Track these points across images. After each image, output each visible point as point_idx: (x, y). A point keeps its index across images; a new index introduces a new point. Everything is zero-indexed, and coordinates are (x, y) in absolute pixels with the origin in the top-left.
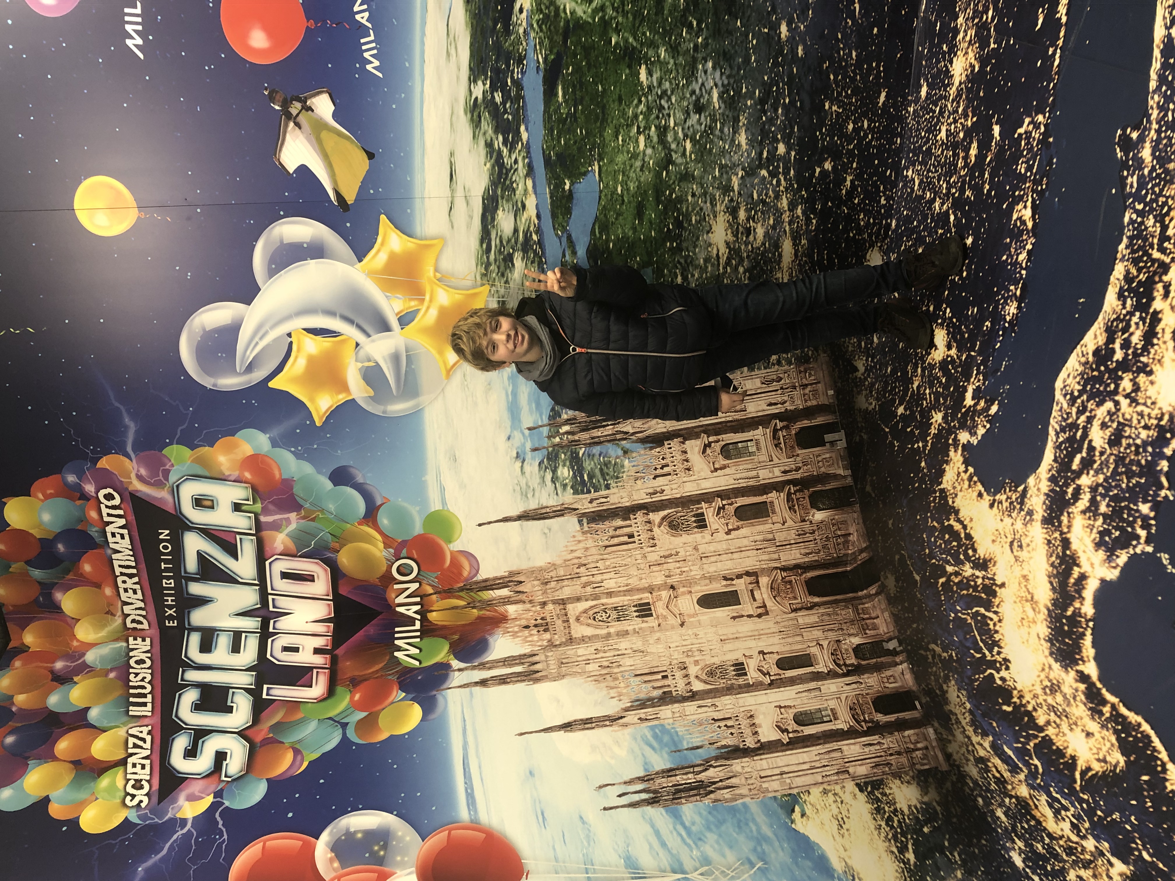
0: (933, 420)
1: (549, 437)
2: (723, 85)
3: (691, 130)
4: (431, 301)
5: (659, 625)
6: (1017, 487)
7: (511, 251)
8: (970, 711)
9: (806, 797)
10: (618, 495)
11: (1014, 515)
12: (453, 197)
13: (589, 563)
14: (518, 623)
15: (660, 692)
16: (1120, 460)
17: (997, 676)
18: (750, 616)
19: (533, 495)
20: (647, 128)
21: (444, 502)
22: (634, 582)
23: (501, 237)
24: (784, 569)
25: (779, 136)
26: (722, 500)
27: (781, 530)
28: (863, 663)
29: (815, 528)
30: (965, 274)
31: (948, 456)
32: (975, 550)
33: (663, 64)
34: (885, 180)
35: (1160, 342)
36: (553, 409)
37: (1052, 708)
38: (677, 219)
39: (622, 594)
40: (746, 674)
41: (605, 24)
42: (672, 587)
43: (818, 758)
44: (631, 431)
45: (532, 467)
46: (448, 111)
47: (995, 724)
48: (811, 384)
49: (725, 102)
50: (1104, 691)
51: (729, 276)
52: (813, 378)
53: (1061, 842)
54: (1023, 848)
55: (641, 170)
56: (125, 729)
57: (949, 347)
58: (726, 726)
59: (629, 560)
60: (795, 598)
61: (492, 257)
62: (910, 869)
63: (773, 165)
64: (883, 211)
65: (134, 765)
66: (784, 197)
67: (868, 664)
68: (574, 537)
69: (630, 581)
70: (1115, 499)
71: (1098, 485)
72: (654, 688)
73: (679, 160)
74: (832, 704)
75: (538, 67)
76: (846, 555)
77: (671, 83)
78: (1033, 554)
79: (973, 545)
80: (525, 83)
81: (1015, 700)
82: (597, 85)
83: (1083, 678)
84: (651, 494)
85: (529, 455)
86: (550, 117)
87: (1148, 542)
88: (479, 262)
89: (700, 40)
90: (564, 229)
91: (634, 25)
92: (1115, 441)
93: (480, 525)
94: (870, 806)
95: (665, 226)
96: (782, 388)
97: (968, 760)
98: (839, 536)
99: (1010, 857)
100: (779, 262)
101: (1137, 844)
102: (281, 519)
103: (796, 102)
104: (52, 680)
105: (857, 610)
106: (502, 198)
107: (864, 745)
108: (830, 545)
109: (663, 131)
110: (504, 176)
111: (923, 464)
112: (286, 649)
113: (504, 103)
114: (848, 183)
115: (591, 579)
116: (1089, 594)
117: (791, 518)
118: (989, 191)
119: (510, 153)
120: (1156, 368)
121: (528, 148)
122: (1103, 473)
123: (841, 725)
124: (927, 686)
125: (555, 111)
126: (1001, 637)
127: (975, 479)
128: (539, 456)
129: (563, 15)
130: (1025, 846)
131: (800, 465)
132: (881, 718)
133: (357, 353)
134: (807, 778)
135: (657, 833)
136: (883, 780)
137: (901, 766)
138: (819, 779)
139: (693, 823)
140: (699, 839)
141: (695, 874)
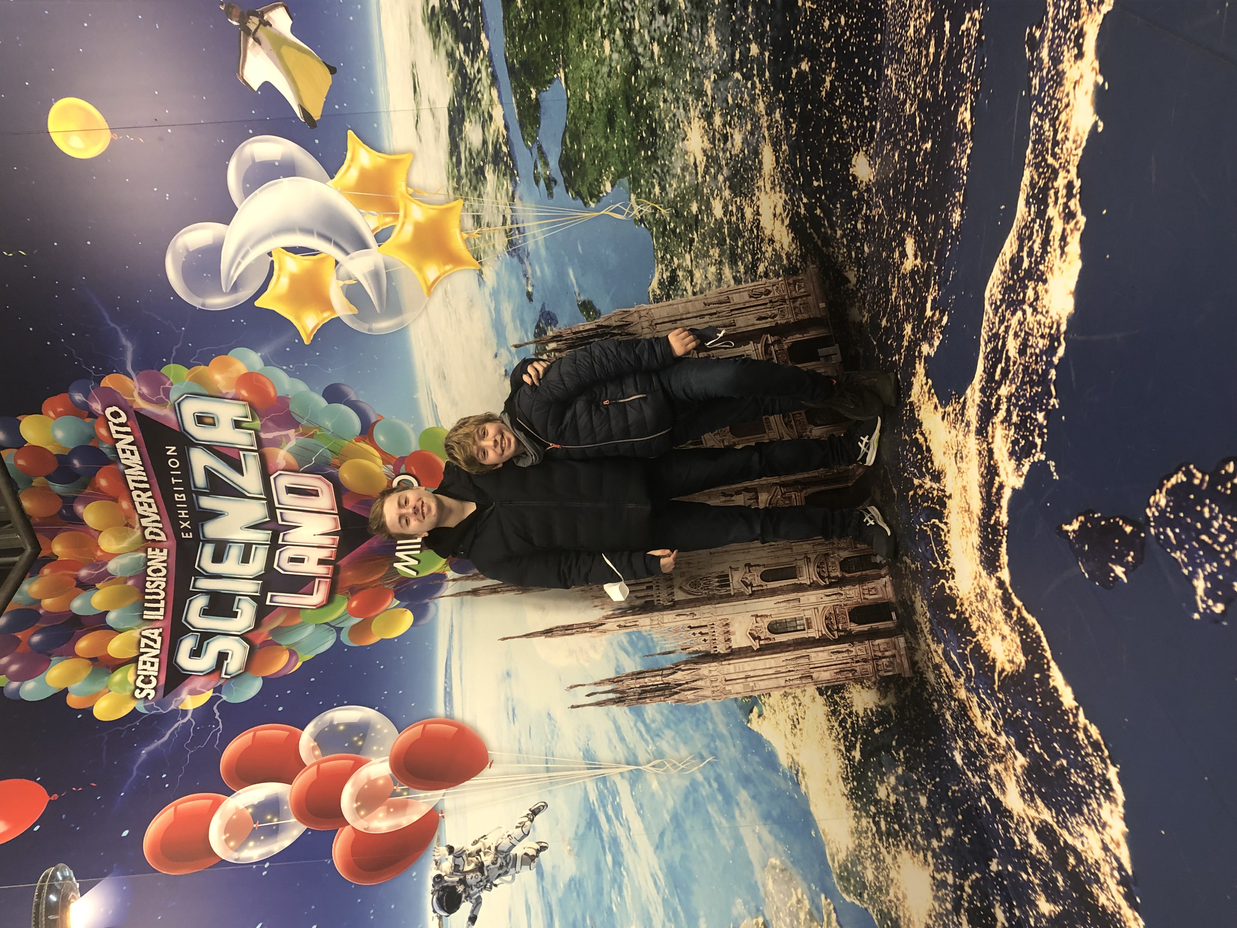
0: (905, 332)
3: (658, 32)
4: (405, 216)
6: (959, 398)
7: (482, 163)
9: (766, 700)
12: (418, 110)
15: (643, 601)
17: (947, 585)
20: (612, 31)
23: (470, 149)
24: (783, 485)
25: (751, 36)
28: (847, 575)
31: (915, 368)
32: (932, 463)
35: (1052, 250)
36: (538, 326)
38: (649, 126)
40: (729, 585)
43: (784, 663)
46: (406, 21)
48: (801, 297)
50: (1013, 596)
51: (709, 186)
52: (803, 290)
53: (986, 740)
55: (609, 76)
56: (139, 630)
58: (701, 633)
61: (463, 170)
62: (854, 765)
63: (747, 67)
64: (866, 113)
65: (145, 663)
66: (760, 101)
67: (852, 577)
70: (1023, 408)
71: (1012, 395)
72: (638, 598)
73: (648, 65)
74: (808, 614)
81: (958, 608)
87: (1042, 451)
88: (451, 176)
90: (534, 140)
94: (827, 708)
95: (638, 134)
96: (771, 302)
97: (928, 667)
99: (953, 756)
100: (760, 170)
101: (1031, 737)
102: (281, 436)
104: (76, 586)
106: (468, 109)
107: (833, 653)
109: (628, 34)
110: (468, 87)
112: (292, 560)
113: (462, 11)
114: (828, 84)
116: (1004, 503)
118: (942, 92)
119: (472, 63)
120: (1049, 276)
121: (490, 56)
122: (1015, 383)
123: (813, 633)
124: (901, 597)
125: (516, 18)
127: (933, 391)
132: (854, 628)
133: (337, 271)
134: (771, 681)
135: (618, 729)
136: (844, 685)
137: (865, 673)
138: (782, 683)
139: (654, 721)
140: (657, 735)
141: (648, 766)
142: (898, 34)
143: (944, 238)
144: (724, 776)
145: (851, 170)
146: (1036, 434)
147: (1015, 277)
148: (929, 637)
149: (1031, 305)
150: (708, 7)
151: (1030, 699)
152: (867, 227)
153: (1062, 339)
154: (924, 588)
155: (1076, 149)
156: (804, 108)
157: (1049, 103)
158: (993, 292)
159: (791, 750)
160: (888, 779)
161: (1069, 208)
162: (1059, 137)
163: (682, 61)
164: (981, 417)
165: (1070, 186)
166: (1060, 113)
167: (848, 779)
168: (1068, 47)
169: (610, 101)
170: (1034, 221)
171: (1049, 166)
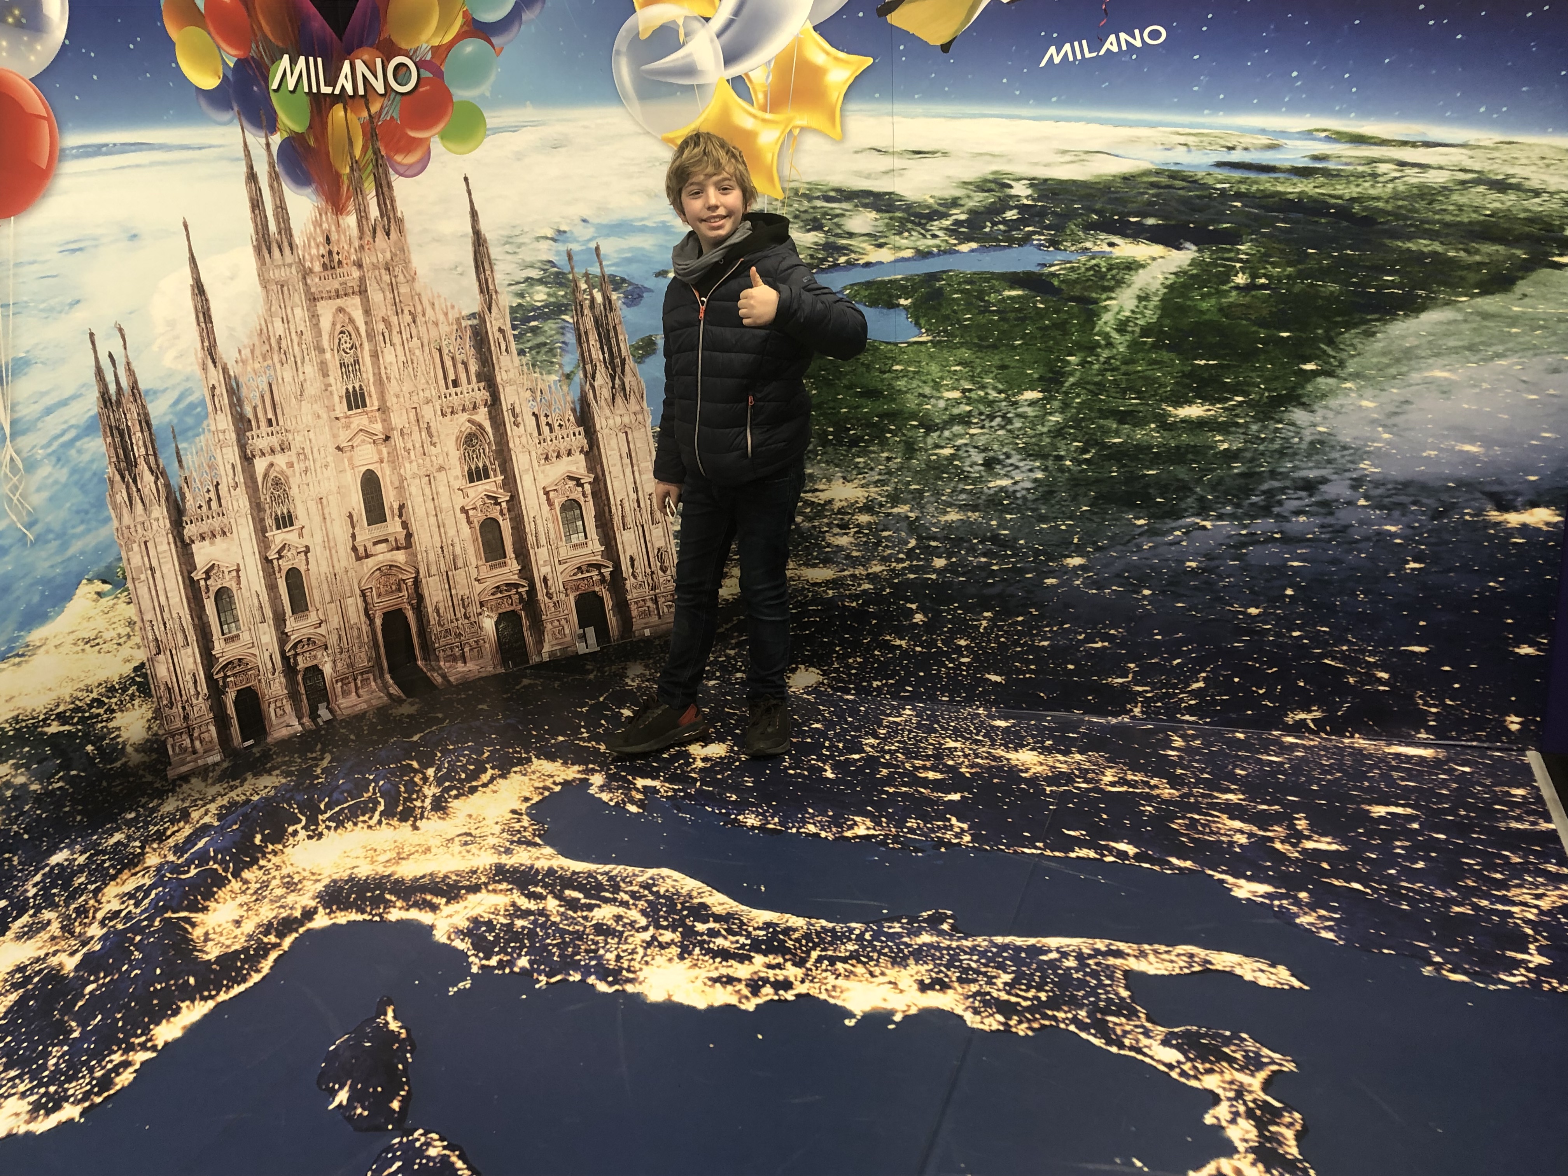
1: (586, 275)
2: (1015, 491)
3: (965, 455)
4: (764, 121)
5: (337, 418)
6: (540, 836)
7: (826, 229)
8: (248, 801)
9: (123, 599)
10: (510, 365)
11: (505, 835)
13: (417, 327)
14: (333, 228)
15: (250, 414)
16: (579, 936)
17: (299, 827)
18: (354, 536)
19: (508, 253)
20: (969, 401)
21: (497, 130)
22: (393, 388)
23: (843, 215)
24: (417, 582)
25: (954, 560)
26: (507, 502)
27: (468, 576)
28: (300, 677)
29: (473, 620)
30: (792, 772)
31: (573, 764)
32: (456, 797)
33: (1042, 419)
34: (900, 685)
35: (716, 964)
36: (623, 280)
37: (265, 885)
38: (861, 439)
39: (376, 371)
40: (278, 528)
41: (1091, 348)
42: (387, 438)
43: (175, 615)
44: (596, 384)
45: (546, 252)
46: (996, 150)
47: (235, 827)
48: (658, 608)
49: (996, 493)
50: (295, 935)
52: (666, 610)
53: (92, 902)
54: (76, 863)
55: (920, 395)
57: (704, 760)
58: (210, 499)
59: (423, 381)
60: (379, 595)
61: (819, 203)
62: (38, 727)
63: (921, 554)
64: (865, 684)
66: (883, 568)
67: (298, 684)
68: (453, 307)
69: (393, 381)
70: (532, 934)
71: (547, 917)
72: (255, 408)
73: (930, 441)
74: (245, 637)
75: (1045, 265)
76: (437, 659)
77: (1020, 429)
78: (458, 857)
79: (463, 795)
80: (1027, 249)
81: (270, 847)
82: (1021, 339)
83: (309, 914)
84: (513, 410)
85: (562, 247)
86: (987, 280)
87: (483, 967)
88: (813, 186)
89: (1068, 463)
91: (1088, 383)
92: (600, 929)
93: (466, 179)
94: (116, 680)
95: (853, 425)
96: (653, 573)
97: (183, 800)
98: (462, 649)
99: (61, 850)
100: (807, 565)
101: (105, 977)
103: (993, 578)
105: (367, 672)
106: (891, 218)
107: (194, 675)
108: (451, 639)
109: (964, 420)
110: (917, 220)
111: (561, 738)
113: (1004, 222)
114: (898, 642)
115: (396, 330)
116: (414, 914)
117: (484, 589)
118: (887, 792)
119: (946, 229)
120: (688, 962)
121: (950, 251)
122: (562, 920)
123: (219, 645)
124: (275, 753)
125: (992, 287)
126: (349, 829)
127: (547, 793)
128: (561, 261)
129: (1104, 296)
130: (79, 865)
131: (555, 599)
132: (230, 697)
133: (695, 18)
134: (149, 602)
135: (64, 403)
136: (151, 696)
137: (169, 720)
138: (148, 616)
139: (79, 452)
140: (59, 458)
141: (11, 451)
142: (948, 723)
143: (726, 803)
144: (7, 559)
145: (802, 667)
146: (501, 956)
147: (685, 913)
148: (225, 801)
149: (654, 938)
150: (988, 513)
151: (158, 971)
152: (737, 683)
153: (617, 987)
154: (291, 790)
155: (826, 990)
156: (874, 615)
157: (874, 949)
158: (668, 881)
159: (51, 643)
160: (22, 774)
161: (764, 986)
162: (839, 966)
163: (932, 481)
164: (518, 872)
165: (787, 985)
166: (864, 964)
167: (17, 723)
168: (932, 970)
169: (891, 395)
170: (749, 934)
171: (808, 953)
